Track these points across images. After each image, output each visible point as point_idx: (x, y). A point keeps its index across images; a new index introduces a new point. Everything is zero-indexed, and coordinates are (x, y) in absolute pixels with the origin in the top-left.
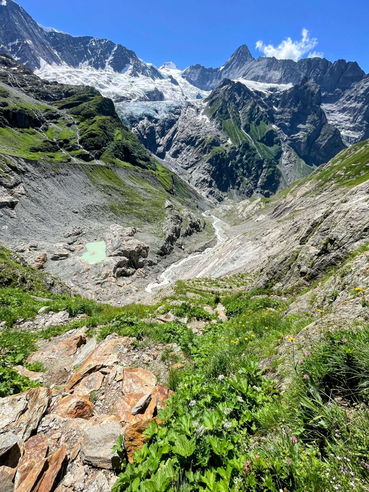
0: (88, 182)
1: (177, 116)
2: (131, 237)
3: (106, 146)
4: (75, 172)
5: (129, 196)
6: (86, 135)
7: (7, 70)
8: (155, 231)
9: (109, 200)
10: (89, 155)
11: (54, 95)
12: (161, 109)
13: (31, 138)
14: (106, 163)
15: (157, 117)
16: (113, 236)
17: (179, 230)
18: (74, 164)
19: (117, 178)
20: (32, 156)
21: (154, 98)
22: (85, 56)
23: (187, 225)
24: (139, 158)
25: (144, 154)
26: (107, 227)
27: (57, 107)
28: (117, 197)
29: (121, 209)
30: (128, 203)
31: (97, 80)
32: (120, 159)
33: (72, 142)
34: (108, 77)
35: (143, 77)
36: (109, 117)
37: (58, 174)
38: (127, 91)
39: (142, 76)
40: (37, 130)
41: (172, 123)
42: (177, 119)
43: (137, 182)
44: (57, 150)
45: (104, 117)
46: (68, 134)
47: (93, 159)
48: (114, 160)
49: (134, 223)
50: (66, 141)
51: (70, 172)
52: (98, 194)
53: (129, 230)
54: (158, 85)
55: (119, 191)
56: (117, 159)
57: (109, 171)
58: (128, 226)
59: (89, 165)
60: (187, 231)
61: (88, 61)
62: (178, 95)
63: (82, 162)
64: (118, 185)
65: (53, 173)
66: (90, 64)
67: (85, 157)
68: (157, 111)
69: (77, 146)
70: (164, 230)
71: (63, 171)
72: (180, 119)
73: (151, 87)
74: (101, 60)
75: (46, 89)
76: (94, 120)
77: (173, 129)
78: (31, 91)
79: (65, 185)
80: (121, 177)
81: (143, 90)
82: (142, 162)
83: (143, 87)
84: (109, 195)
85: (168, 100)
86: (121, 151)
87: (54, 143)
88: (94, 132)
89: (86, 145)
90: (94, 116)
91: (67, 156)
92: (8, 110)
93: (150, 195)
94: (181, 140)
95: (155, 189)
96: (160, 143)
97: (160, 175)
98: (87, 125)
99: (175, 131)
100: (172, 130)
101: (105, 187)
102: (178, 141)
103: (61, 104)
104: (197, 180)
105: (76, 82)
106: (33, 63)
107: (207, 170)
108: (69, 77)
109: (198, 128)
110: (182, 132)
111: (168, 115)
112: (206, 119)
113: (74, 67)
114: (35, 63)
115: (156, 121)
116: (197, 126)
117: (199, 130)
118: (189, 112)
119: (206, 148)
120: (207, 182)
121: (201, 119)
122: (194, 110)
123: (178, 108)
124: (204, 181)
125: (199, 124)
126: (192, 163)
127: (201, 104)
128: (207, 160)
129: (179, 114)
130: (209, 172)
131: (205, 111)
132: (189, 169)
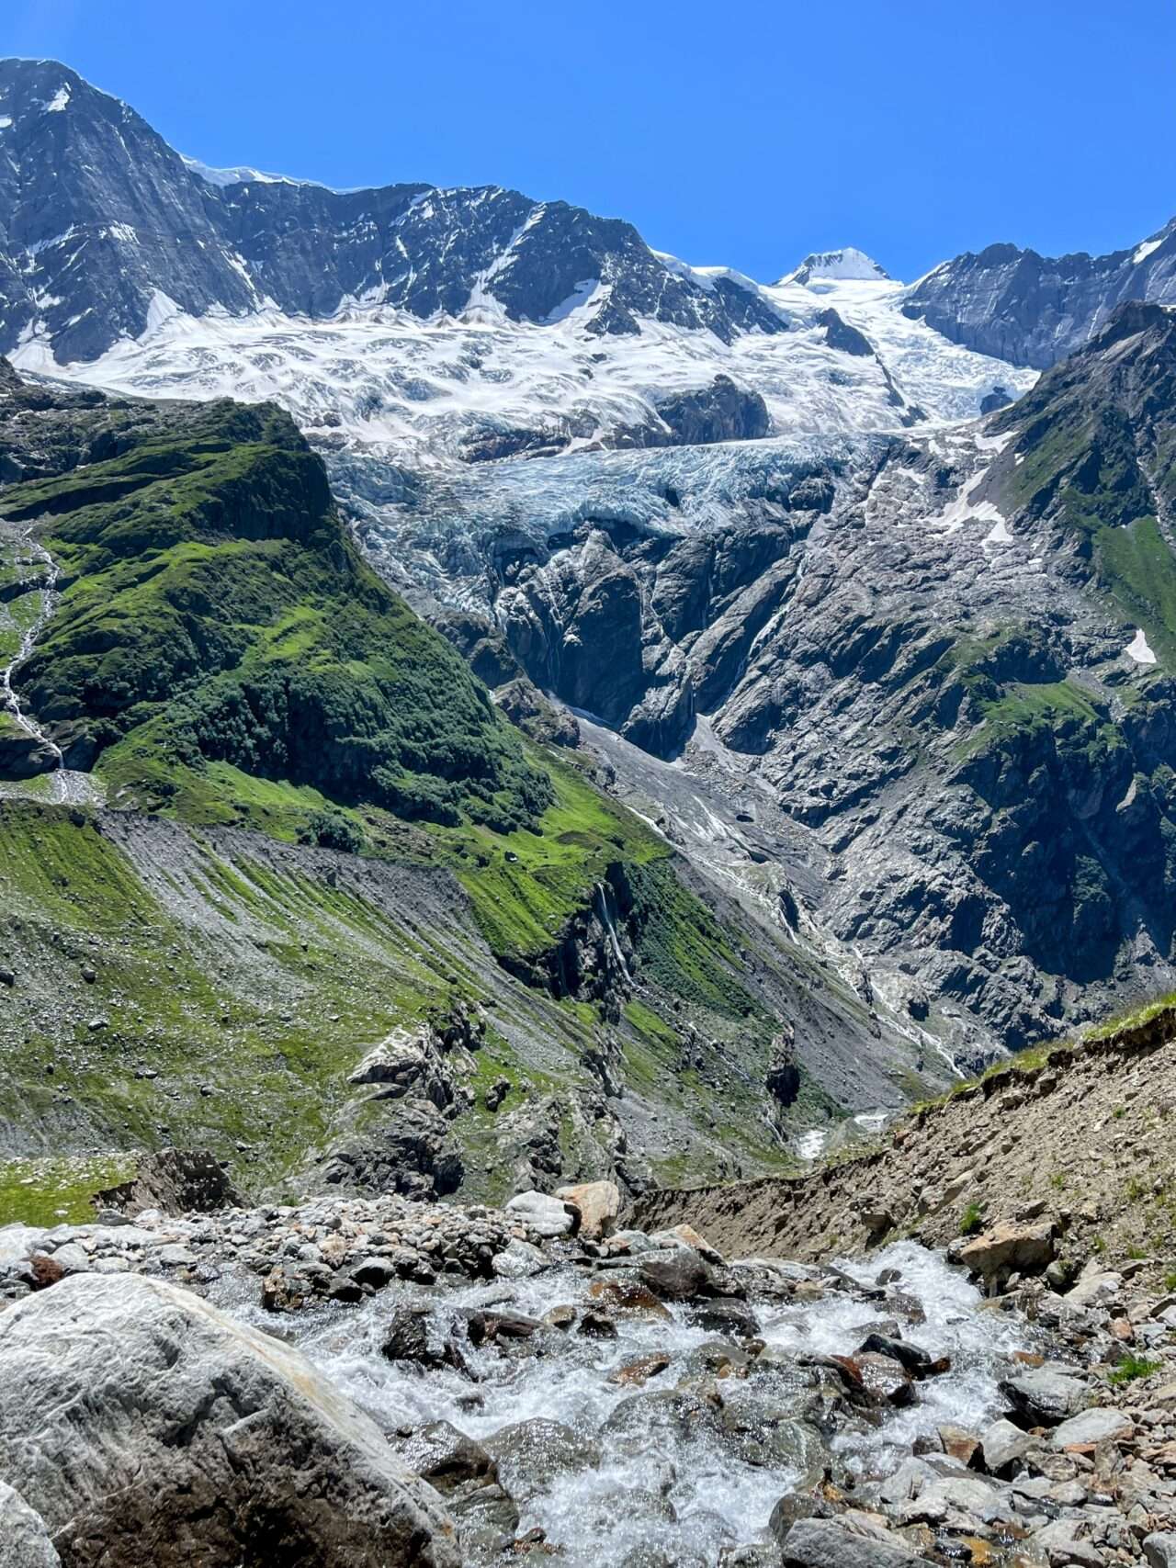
1: (803, 516)
22: (378, 266)
31: (404, 361)
34: (466, 346)
35: (666, 329)
38: (555, 401)
39: (658, 326)
41: (761, 553)
42: (802, 533)
61: (385, 287)
62: (862, 405)
72: (820, 529)
73: (698, 376)
74: (454, 277)
77: (762, 585)
81: (646, 391)
83: (648, 378)
94: (804, 646)
96: (664, 669)
99: (776, 597)
100: (752, 594)
102: (782, 654)
104: (866, 896)
105: (287, 380)
106: (113, 315)
107: (948, 832)
108: (262, 361)
109: (920, 574)
110: (811, 605)
111: (740, 510)
112: (990, 524)
113: (313, 315)
114: (123, 315)
115: (662, 546)
116: (916, 567)
117: (926, 586)
118: (886, 489)
119: (957, 692)
120: (940, 912)
121: (959, 525)
122: (919, 478)
123: (818, 473)
124: (918, 898)
125: (937, 553)
126: (856, 785)
127: (970, 446)
128: (957, 765)
129: (822, 503)
130: (963, 840)
131: (988, 479)
132: (832, 822)
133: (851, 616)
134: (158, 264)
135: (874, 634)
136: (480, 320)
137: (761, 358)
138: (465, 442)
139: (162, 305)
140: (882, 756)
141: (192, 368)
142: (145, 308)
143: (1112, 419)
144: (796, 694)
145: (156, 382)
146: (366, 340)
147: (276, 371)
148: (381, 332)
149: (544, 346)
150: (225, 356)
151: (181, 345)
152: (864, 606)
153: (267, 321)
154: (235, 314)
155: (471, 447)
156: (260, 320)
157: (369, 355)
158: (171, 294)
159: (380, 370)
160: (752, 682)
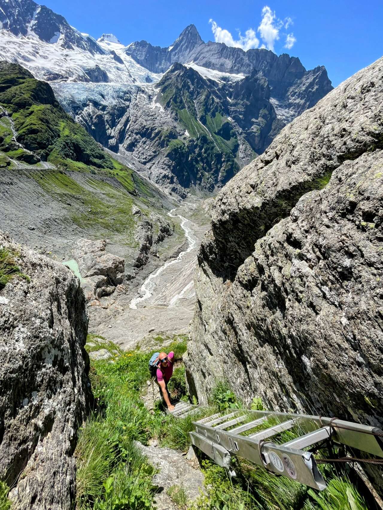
0: (40, 191)
1: (127, 103)
2: (103, 252)
3: (52, 144)
4: (21, 179)
5: (91, 204)
6: (23, 130)
8: (127, 242)
9: (69, 211)
10: (33, 156)
12: (108, 94)
14: (57, 166)
15: (104, 103)
16: (83, 253)
17: (151, 237)
18: (19, 170)
19: (74, 184)
21: (97, 78)
23: (158, 231)
24: (93, 155)
25: (98, 151)
26: (74, 243)
28: (77, 206)
29: (85, 220)
30: (91, 212)
31: (19, 50)
32: (72, 159)
33: (7, 140)
34: (33, 47)
35: (80, 50)
36: (48, 106)
38: (61, 66)
39: (78, 48)
41: (122, 111)
42: (128, 107)
43: (97, 186)
45: (43, 107)
47: (39, 161)
48: (66, 162)
49: (102, 235)
51: (15, 180)
52: (54, 204)
53: (99, 243)
54: (99, 62)
55: (78, 199)
56: (68, 159)
57: (63, 176)
58: (96, 239)
59: (38, 171)
60: (159, 237)
62: (125, 76)
63: (25, 166)
64: (76, 192)
66: (5, 27)
67: (29, 160)
68: (103, 96)
69: (15, 145)
70: (136, 240)
71: (5, 179)
72: (131, 106)
73: (92, 64)
74: (21, 24)
76: (30, 110)
77: (124, 118)
79: (12, 197)
80: (78, 182)
81: (81, 66)
82: (96, 160)
83: (80, 63)
84: (68, 204)
85: (113, 81)
86: (71, 149)
88: (34, 127)
89: (27, 143)
90: (30, 105)
91: (5, 158)
93: (114, 200)
94: (135, 131)
95: (118, 193)
96: (112, 135)
97: (119, 174)
98: (22, 117)
99: (128, 121)
100: (123, 120)
101: (61, 195)
102: (132, 132)
104: (157, 177)
107: (167, 165)
109: (152, 117)
110: (135, 122)
111: (117, 101)
112: (160, 107)
115: (104, 108)
116: (151, 116)
117: (154, 120)
118: (140, 98)
119: (164, 141)
120: (168, 178)
121: (154, 107)
122: (145, 96)
123: (127, 93)
124: (165, 176)
125: (153, 113)
126: (150, 157)
127: (153, 90)
128: (166, 154)
129: (129, 100)
130: (169, 167)
131: (157, 98)
132: (147, 164)
133: (143, 125)
135: (148, 129)
136: (33, 39)
137: (101, 61)
140: (154, 152)
143: (177, 88)
144: (136, 140)
146: (4, 40)
148: (7, 38)
149: (52, 50)
152: (145, 123)
159: (13, 51)
160: (128, 138)
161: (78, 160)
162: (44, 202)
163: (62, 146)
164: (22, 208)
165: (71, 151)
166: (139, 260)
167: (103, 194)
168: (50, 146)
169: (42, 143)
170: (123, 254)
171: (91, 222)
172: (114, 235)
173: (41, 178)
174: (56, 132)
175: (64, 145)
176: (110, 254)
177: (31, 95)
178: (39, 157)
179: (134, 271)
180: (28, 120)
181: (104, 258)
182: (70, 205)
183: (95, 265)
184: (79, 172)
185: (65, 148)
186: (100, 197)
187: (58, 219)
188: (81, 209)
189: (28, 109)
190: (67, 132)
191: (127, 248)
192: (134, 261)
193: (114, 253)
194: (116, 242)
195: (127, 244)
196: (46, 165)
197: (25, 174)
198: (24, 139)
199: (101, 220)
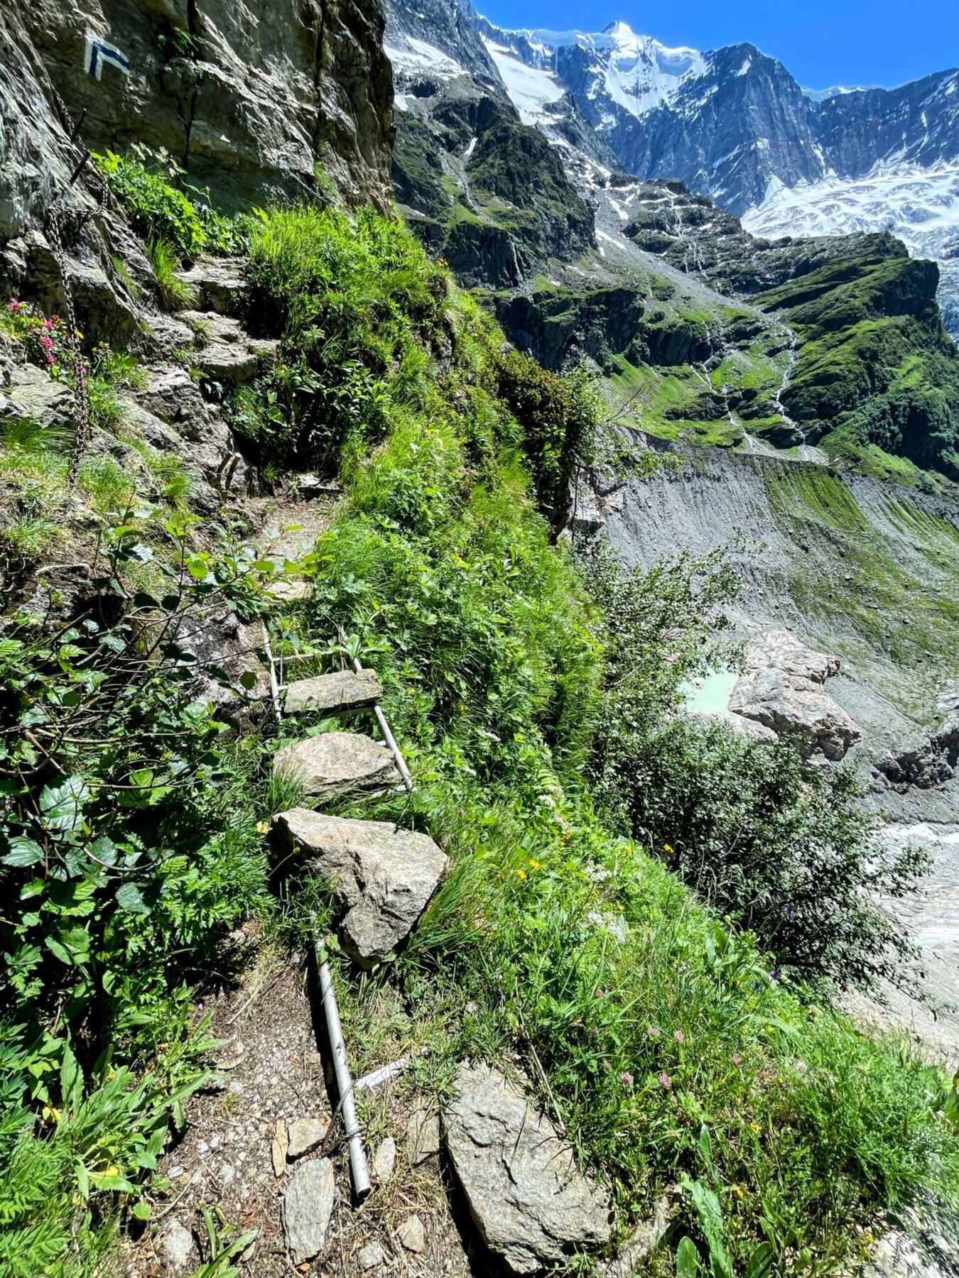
0: (761, 505)
2: (814, 685)
3: (852, 409)
4: (740, 475)
5: (862, 563)
6: (807, 377)
7: (689, 234)
8: (904, 695)
9: (796, 561)
10: (792, 431)
11: (768, 276)
13: (678, 388)
14: (832, 457)
16: (766, 663)
18: (745, 456)
19: (846, 504)
20: (664, 428)
22: (904, 136)
26: (761, 633)
27: (763, 307)
28: (821, 558)
29: (821, 594)
30: (850, 585)
31: (912, 198)
32: (883, 448)
33: (763, 397)
36: (901, 320)
37: (698, 476)
40: (697, 367)
43: (909, 525)
44: (720, 415)
45: (886, 321)
46: (762, 376)
47: (799, 442)
48: (861, 452)
50: (750, 394)
51: (728, 475)
52: (773, 540)
53: (818, 662)
55: (836, 542)
56: (873, 447)
57: (833, 482)
58: (819, 650)
59: (782, 462)
61: (905, 150)
63: (767, 450)
64: (841, 525)
65: (690, 471)
66: (908, 157)
67: (779, 438)
69: (771, 406)
71: (713, 469)
75: (755, 263)
76: (849, 332)
78: (720, 274)
79: (704, 504)
80: (861, 504)
84: (804, 548)
86: (896, 422)
87: (718, 400)
88: (834, 370)
89: (797, 403)
90: (855, 320)
91: (737, 432)
92: (660, 330)
93: (942, 575)
98: (821, 349)
101: (799, 523)
103: (777, 298)
105: (843, 219)
106: (750, 195)
108: (828, 210)
113: (854, 176)
114: (754, 194)
134: (777, 160)
138: (946, 246)
139: (775, 183)
141: (789, 220)
142: (766, 187)
145: (770, 230)
146: (888, 188)
147: (834, 214)
148: (898, 181)
150: (807, 210)
151: (782, 207)
153: (831, 183)
154: (811, 183)
155: (949, 250)
156: (825, 185)
157: (890, 197)
158: (780, 177)
159: (896, 206)
161: (899, 451)
162: (755, 526)
163: (876, 413)
164: (707, 529)
165: (896, 429)
166: (908, 761)
167: (917, 549)
168: (844, 413)
169: (830, 405)
170: (867, 717)
171: (833, 606)
172: (877, 661)
173: (780, 478)
174: (881, 380)
175: (884, 412)
176: (829, 699)
177: (873, 299)
178: (803, 436)
179: (871, 778)
180: (830, 356)
181: (807, 697)
182: (806, 549)
183: (775, 698)
184: (884, 480)
185: (884, 418)
186: (902, 554)
187: (761, 571)
188: (828, 568)
189: (847, 329)
190: (911, 382)
191: (890, 711)
192: (889, 754)
193: (844, 705)
194: (867, 681)
195: (900, 701)
196: (809, 454)
197: (753, 466)
198: (794, 396)
199: (862, 611)
